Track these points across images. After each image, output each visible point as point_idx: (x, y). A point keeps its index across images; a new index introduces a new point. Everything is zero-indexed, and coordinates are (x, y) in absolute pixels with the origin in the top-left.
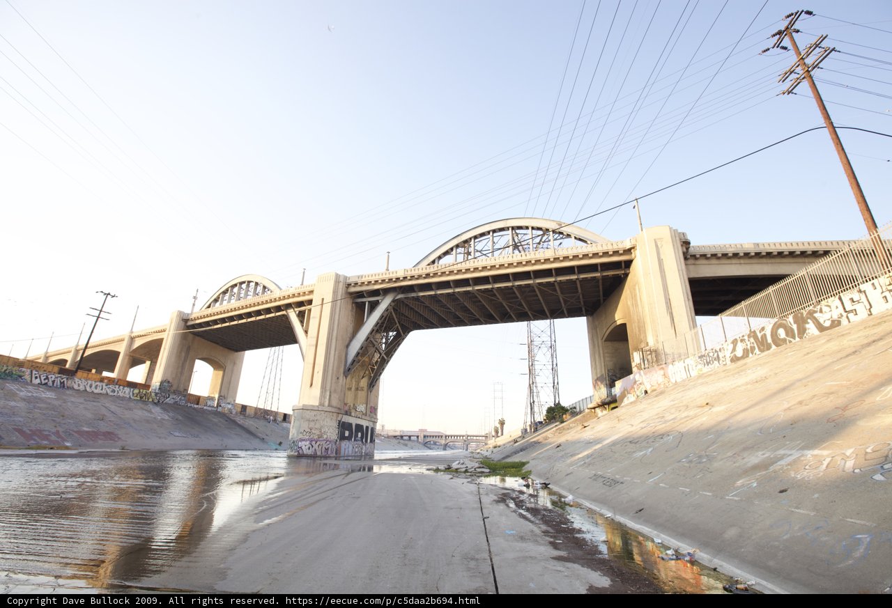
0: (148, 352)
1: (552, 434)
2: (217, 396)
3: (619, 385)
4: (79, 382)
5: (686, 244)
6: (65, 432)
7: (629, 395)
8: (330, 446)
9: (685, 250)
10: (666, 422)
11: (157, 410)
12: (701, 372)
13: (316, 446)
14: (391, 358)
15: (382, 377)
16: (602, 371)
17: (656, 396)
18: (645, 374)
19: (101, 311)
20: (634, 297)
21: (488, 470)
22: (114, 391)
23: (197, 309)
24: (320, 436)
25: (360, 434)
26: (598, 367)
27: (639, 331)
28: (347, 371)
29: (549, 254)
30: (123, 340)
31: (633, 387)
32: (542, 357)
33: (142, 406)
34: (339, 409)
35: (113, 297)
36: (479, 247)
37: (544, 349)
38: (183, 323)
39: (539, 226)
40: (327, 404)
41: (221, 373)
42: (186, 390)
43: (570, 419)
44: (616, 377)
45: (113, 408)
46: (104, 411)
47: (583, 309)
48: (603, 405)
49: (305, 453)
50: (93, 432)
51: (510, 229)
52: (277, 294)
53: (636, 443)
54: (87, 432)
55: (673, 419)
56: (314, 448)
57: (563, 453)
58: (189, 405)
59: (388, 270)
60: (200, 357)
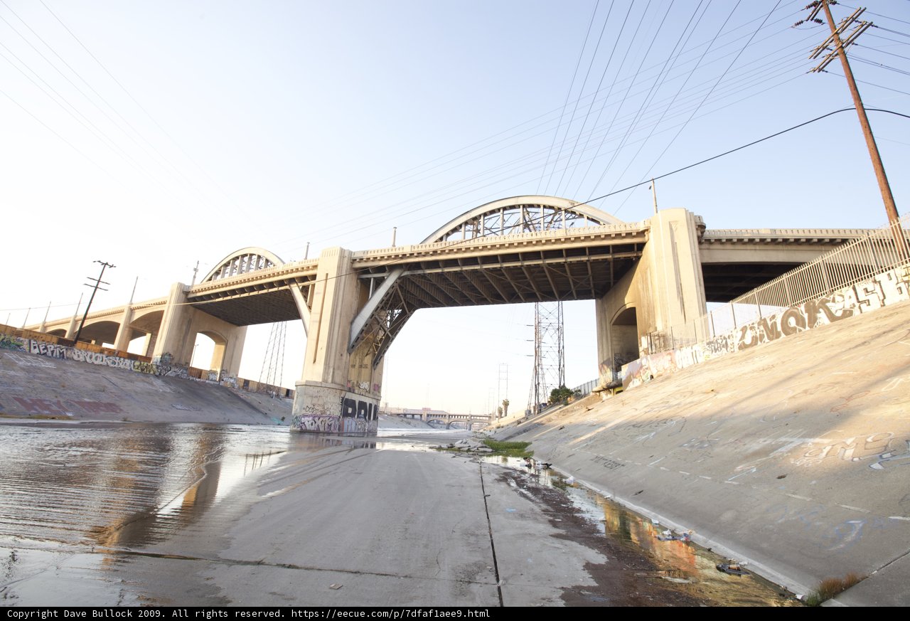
0: (148, 324)
1: (556, 417)
2: (219, 370)
3: (625, 369)
4: (79, 353)
5: (702, 227)
6: (66, 402)
7: (635, 380)
8: (333, 422)
9: (700, 234)
10: (670, 407)
11: (158, 383)
12: (708, 359)
13: (319, 422)
14: (395, 336)
15: (386, 354)
16: (608, 354)
17: (662, 381)
18: (652, 359)
19: (99, 281)
20: (645, 281)
21: (490, 450)
22: (114, 363)
23: (198, 282)
24: (323, 412)
25: (363, 412)
26: (605, 351)
27: (649, 316)
28: (351, 348)
29: (560, 234)
30: (122, 311)
31: (639, 372)
32: (549, 339)
33: (144, 378)
34: (342, 386)
35: (111, 267)
36: (488, 225)
37: (551, 331)
38: (183, 296)
39: (551, 204)
40: (330, 380)
41: (223, 347)
42: (188, 363)
43: (574, 402)
44: (622, 360)
45: (114, 379)
46: (105, 383)
47: (593, 291)
48: (608, 388)
49: (308, 428)
50: (95, 403)
51: (521, 206)
52: (280, 268)
53: (639, 427)
54: (89, 403)
55: (676, 405)
56: (316, 424)
57: (566, 435)
58: (191, 378)
59: (394, 246)
60: (202, 330)
